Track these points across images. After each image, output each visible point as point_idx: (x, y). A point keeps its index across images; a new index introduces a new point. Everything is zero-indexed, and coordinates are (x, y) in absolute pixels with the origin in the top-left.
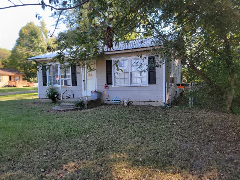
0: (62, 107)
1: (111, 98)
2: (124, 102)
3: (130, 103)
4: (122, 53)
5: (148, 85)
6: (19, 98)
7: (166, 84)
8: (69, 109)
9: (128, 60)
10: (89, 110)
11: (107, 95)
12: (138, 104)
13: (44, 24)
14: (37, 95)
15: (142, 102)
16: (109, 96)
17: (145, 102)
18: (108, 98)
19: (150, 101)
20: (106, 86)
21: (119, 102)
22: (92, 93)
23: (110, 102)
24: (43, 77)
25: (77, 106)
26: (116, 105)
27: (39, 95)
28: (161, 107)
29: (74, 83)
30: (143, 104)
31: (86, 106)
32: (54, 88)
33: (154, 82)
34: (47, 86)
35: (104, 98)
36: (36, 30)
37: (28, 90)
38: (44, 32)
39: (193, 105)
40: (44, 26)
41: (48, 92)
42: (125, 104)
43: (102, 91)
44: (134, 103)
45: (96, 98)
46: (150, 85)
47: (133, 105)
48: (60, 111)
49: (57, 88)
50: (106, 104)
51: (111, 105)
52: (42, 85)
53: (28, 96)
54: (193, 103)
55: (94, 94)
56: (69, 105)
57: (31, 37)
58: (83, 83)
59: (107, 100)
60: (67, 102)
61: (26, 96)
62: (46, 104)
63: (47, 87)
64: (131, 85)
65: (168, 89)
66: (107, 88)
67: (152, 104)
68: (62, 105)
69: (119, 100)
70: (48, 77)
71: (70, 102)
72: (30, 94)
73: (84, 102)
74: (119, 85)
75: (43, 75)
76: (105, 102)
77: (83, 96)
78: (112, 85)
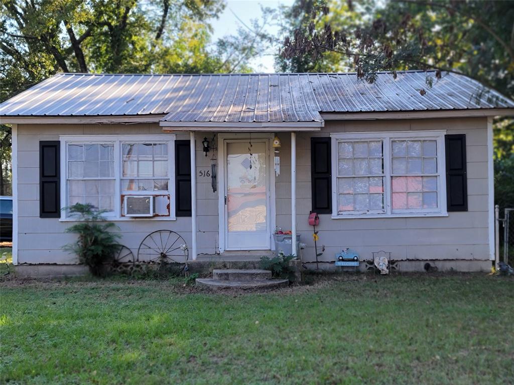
4: (377, 120)
5: (444, 212)
12: (413, 269)
16: (323, 248)
18: (321, 254)
21: (356, 264)
24: (43, 183)
27: (15, 251)
29: (186, 208)
34: (59, 217)
44: (404, 267)
46: (451, 214)
52: (38, 215)
58: (222, 208)
59: (320, 259)
63: (60, 220)
64: (391, 212)
66: (318, 221)
69: (357, 260)
74: (353, 212)
75: (43, 176)
77: (222, 251)
78: (330, 212)
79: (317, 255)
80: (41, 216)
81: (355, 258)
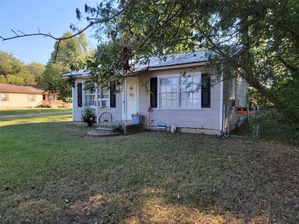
0: (98, 131)
1: (155, 124)
2: (171, 128)
3: (178, 129)
5: (200, 108)
6: (52, 121)
7: (224, 107)
8: (105, 134)
9: (176, 77)
10: (128, 136)
11: (151, 120)
12: (187, 132)
13: (83, 34)
14: (71, 117)
15: (193, 129)
16: (152, 121)
17: (197, 129)
18: (151, 123)
19: (203, 129)
20: (150, 109)
21: (164, 128)
22: (133, 116)
23: (153, 128)
24: (78, 96)
25: (115, 132)
26: (161, 131)
27: (73, 117)
28: (216, 136)
29: (113, 104)
30: (194, 131)
31: (125, 131)
32: (90, 110)
33: (208, 105)
34: (82, 107)
35: (147, 123)
36: (74, 41)
37: (64, 111)
38: (82, 44)
39: (257, 135)
40: (83, 37)
41: (83, 114)
42: (172, 131)
43: (144, 115)
44: (184, 131)
45: (137, 122)
46: (203, 108)
47: (182, 133)
48: (95, 136)
49: (94, 109)
50: (149, 130)
51: (155, 131)
53: (62, 118)
54: (257, 132)
55: (135, 118)
56: (105, 130)
57: (68, 50)
58: (123, 104)
59: (151, 125)
60: (103, 127)
61: (59, 118)
62: (81, 127)
63: (82, 108)
64: (179, 108)
65: (225, 114)
66: (151, 110)
67: (205, 132)
68: (98, 130)
69: (165, 126)
70: (84, 97)
71: (107, 127)
72: (65, 116)
73: (123, 127)
74: (165, 107)
75: (78, 94)
76: (148, 128)
77: (123, 120)
78: (157, 107)
79: (150, 124)
80: (78, 107)
81: (164, 126)
